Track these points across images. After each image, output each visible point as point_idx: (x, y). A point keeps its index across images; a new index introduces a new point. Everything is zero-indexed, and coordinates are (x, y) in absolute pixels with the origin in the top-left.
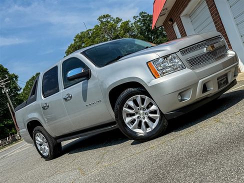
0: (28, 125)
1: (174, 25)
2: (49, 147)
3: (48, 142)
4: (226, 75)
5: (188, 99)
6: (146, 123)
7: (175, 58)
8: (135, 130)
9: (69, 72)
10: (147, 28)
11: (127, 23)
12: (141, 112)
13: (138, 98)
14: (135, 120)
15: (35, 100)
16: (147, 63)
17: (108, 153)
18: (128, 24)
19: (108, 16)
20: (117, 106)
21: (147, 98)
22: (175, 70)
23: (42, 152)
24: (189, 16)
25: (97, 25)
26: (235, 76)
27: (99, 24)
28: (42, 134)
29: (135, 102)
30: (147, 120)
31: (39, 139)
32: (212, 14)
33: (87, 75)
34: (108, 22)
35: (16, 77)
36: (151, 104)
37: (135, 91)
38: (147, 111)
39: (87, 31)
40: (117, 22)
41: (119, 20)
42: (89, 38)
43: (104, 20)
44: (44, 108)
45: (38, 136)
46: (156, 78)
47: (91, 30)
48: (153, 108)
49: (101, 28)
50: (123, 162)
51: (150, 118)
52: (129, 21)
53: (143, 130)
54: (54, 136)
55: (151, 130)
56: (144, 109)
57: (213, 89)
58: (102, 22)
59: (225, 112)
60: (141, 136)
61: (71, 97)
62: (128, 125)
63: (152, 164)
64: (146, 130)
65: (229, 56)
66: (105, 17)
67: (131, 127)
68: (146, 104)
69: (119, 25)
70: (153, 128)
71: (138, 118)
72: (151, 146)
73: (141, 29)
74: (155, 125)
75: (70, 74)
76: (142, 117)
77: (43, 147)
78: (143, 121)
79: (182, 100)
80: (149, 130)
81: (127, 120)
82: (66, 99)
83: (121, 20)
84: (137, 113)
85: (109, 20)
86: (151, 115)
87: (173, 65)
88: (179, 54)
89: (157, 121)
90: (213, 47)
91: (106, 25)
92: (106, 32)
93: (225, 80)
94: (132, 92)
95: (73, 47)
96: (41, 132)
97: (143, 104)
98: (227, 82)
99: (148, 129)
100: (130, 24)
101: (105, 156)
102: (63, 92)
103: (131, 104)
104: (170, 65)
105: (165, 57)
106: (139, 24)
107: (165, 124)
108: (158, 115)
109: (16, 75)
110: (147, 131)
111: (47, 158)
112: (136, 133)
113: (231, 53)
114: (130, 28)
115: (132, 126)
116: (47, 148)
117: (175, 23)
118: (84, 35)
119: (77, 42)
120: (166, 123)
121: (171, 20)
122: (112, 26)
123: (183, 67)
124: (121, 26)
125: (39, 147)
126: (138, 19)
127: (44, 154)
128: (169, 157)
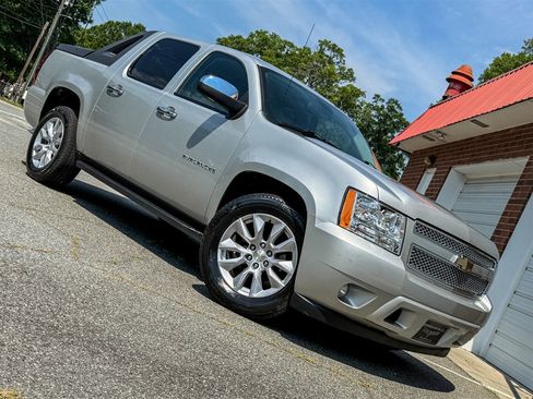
0: (55, 90)
1: (429, 170)
2: (56, 158)
3: (61, 148)
4: (446, 328)
5: (355, 306)
6: (251, 276)
7: (397, 224)
8: (222, 271)
9: (211, 77)
10: (379, 132)
11: (358, 93)
12: (262, 252)
13: (280, 226)
14: (238, 255)
15: (109, 62)
16: (349, 188)
17: (142, 262)
18: (358, 96)
19: (339, 52)
20: (233, 206)
21: (292, 239)
22: (380, 242)
23: (34, 153)
24: (467, 181)
25: (309, 49)
26: (457, 343)
27: (314, 49)
28: (66, 127)
29: (268, 227)
30: (257, 273)
31: (51, 130)
32: (505, 214)
33: (233, 110)
34: (330, 62)
36: (288, 256)
37: (285, 211)
38: (272, 260)
39: (286, 42)
40: (344, 77)
41: (349, 75)
42: (278, 56)
43: (328, 53)
44: (110, 90)
45: (54, 123)
46: (338, 224)
47: (292, 46)
48: (288, 265)
49: (312, 60)
50: (159, 300)
51: (264, 275)
52: (363, 94)
53: (235, 284)
54: (80, 149)
55: (247, 295)
56: (269, 252)
57: (405, 329)
58: (321, 51)
59: (387, 383)
60: (223, 289)
61: (173, 118)
62: (219, 251)
63: (206, 350)
64: (240, 288)
65: (478, 304)
66: (334, 48)
67: (221, 259)
68: (280, 247)
69: (343, 84)
70: (255, 295)
71: (247, 256)
72: (225, 320)
73: (369, 126)
74: (262, 293)
75: (210, 81)
76: (254, 261)
77: (44, 149)
78: (250, 269)
79: (342, 298)
80: (244, 292)
81: (227, 243)
82: (160, 112)
83: (354, 79)
84: (253, 247)
85: (335, 60)
86: (271, 273)
87: (384, 231)
88: (411, 224)
89: (272, 291)
90: (470, 266)
91: (323, 63)
92: (312, 73)
93: (437, 334)
94: (279, 207)
95: (238, 43)
96: (66, 122)
97: (277, 242)
98: (436, 339)
99: (244, 288)
100: (361, 98)
101: (134, 263)
102: (167, 96)
103: (259, 224)
104: (380, 226)
105: (385, 208)
106: (374, 113)
107: (279, 308)
108: (282, 284)
110: (239, 292)
111: (33, 173)
112: (220, 275)
113: (484, 303)
114: (354, 106)
115: (224, 260)
116: (49, 156)
118: (274, 43)
119: (252, 42)
120: (281, 308)
121: (433, 159)
122: (331, 74)
123: (396, 251)
124: (344, 89)
125: (37, 142)
126: (380, 104)
127: (34, 161)
128: (241, 366)
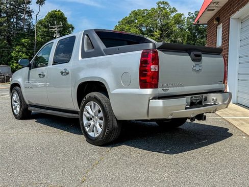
1: (219, 26)
10: (196, 26)
11: (180, 15)
18: (181, 16)
19: (166, 3)
25: (154, 8)
27: (156, 7)
34: (164, 9)
35: (73, 28)
39: (144, 10)
40: (172, 12)
41: (174, 10)
42: (143, 17)
43: (162, 6)
47: (147, 10)
49: (156, 12)
52: (183, 14)
58: (159, 6)
66: (163, 3)
69: (173, 15)
73: (191, 26)
83: (177, 11)
85: (166, 7)
91: (162, 10)
92: (159, 16)
95: (127, 20)
100: (183, 17)
106: (191, 20)
109: (73, 26)
114: (181, 21)
117: (221, 25)
118: (140, 13)
119: (132, 17)
121: (218, 19)
122: (166, 13)
124: (174, 17)
126: (192, 16)
